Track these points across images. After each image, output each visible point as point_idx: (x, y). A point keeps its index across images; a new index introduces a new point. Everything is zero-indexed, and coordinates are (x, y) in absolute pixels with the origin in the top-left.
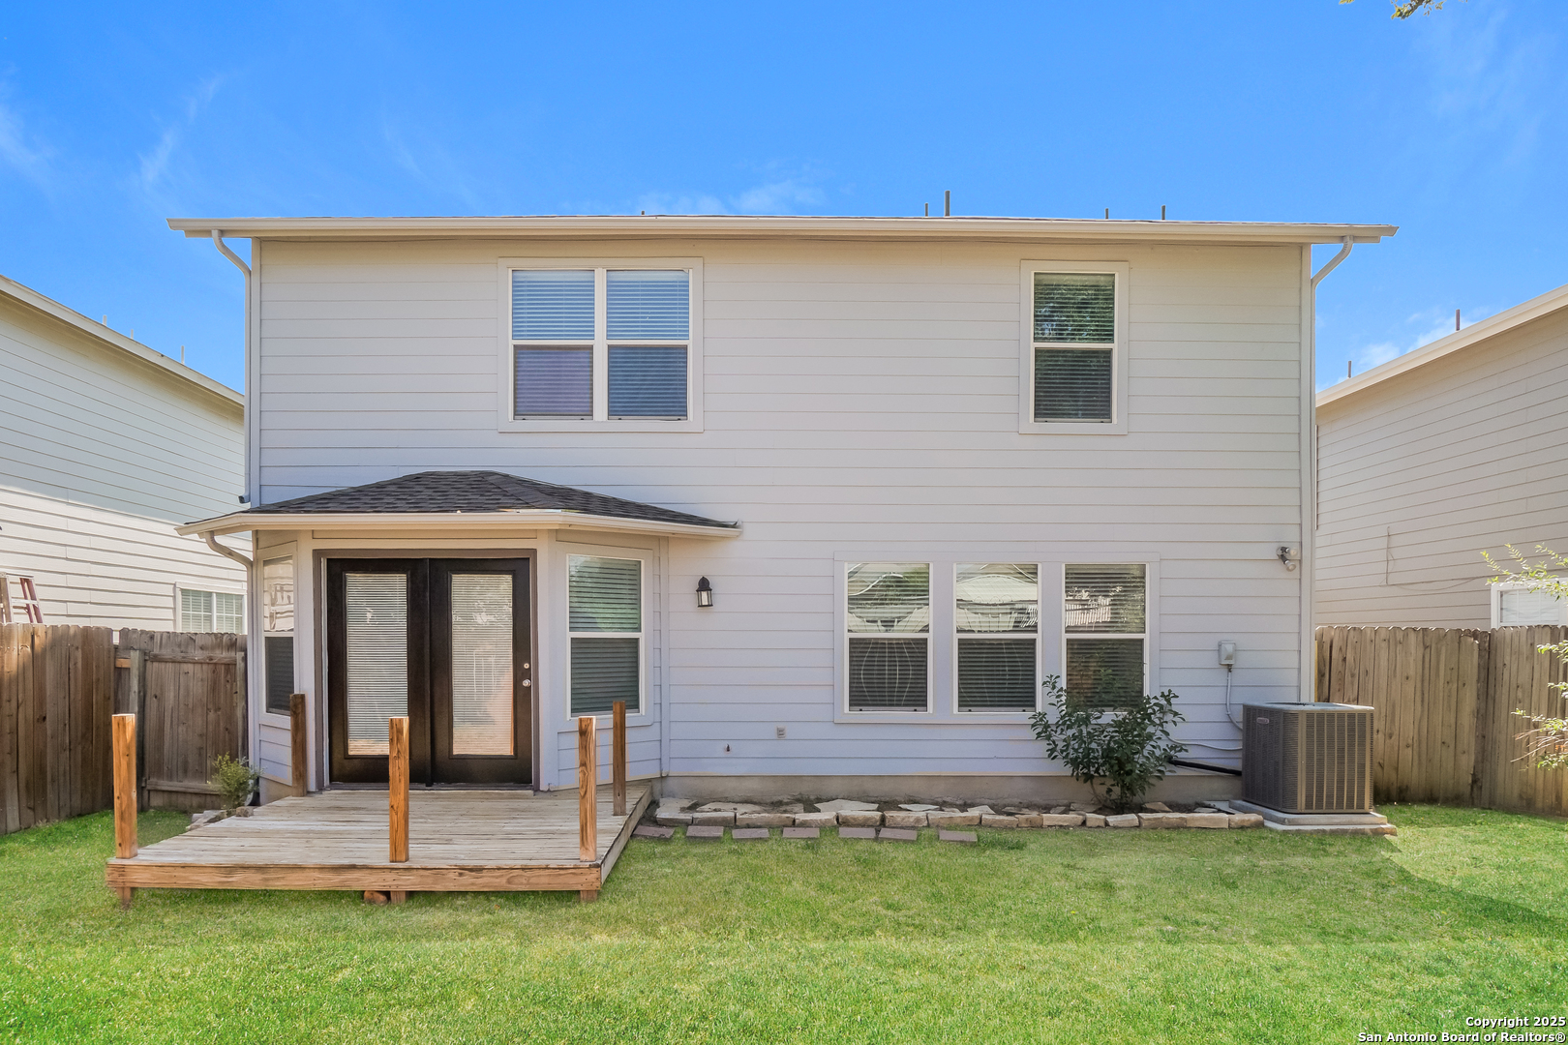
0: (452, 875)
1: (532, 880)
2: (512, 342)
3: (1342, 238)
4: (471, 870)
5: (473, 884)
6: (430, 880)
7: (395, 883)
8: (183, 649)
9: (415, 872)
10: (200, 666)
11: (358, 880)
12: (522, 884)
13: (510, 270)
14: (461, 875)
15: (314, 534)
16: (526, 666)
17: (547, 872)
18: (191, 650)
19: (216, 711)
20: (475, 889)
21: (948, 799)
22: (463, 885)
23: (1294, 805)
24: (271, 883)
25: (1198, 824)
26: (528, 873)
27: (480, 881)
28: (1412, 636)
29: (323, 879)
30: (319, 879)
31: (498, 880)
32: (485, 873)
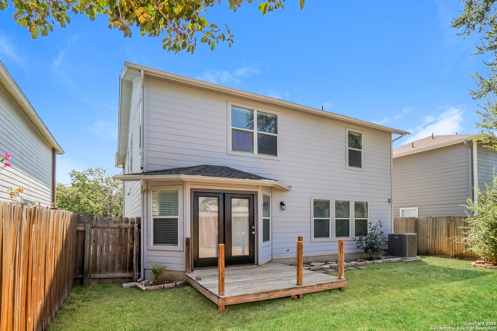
0: (316, 287)
1: (333, 286)
2: (231, 127)
3: (401, 134)
4: (320, 285)
5: (320, 289)
6: (311, 289)
7: (302, 291)
8: (107, 222)
9: (307, 287)
10: (114, 229)
11: (293, 292)
12: (331, 287)
13: (231, 105)
14: (318, 286)
15: (192, 183)
16: (253, 227)
17: (336, 283)
18: (110, 223)
19: (120, 246)
20: (321, 290)
21: (333, 260)
22: (318, 289)
23: (406, 256)
24: (270, 297)
25: (392, 261)
26: (333, 284)
27: (322, 288)
28: (404, 219)
29: (284, 293)
30: (283, 293)
31: (326, 287)
32: (323, 285)
